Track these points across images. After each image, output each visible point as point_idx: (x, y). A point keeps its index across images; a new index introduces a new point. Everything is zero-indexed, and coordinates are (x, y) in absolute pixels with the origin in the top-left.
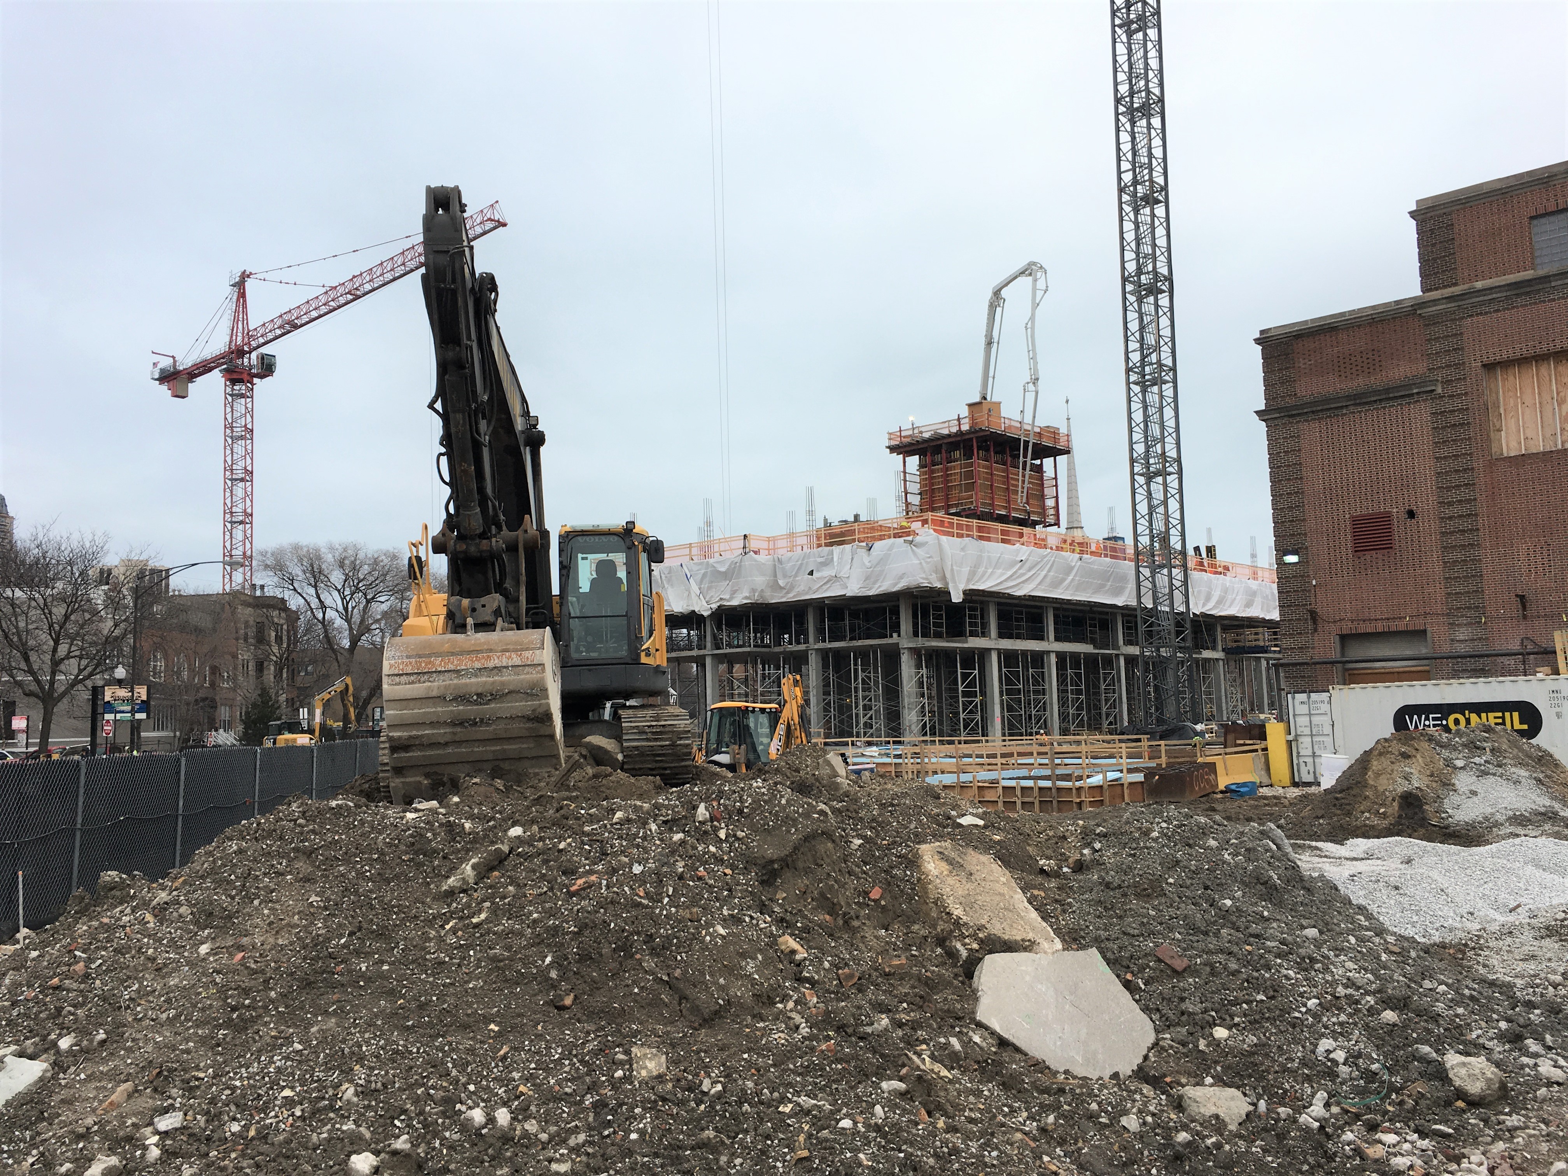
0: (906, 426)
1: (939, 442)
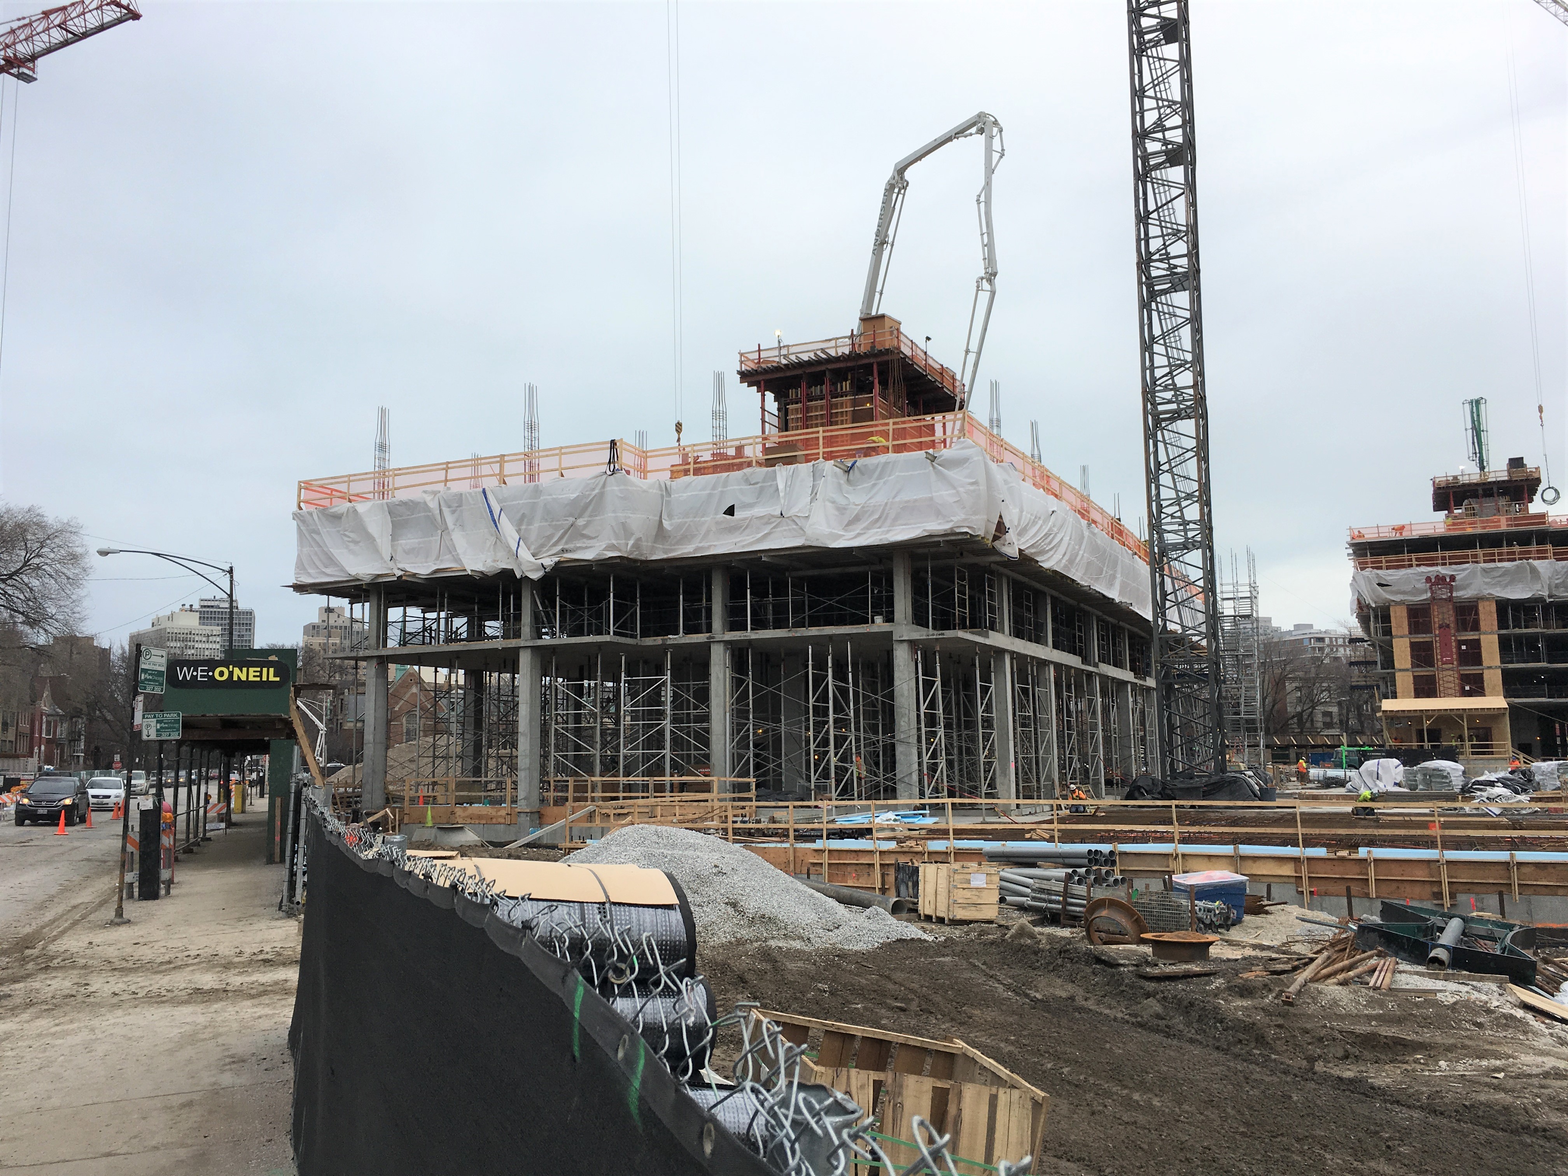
0: (769, 343)
1: (823, 368)
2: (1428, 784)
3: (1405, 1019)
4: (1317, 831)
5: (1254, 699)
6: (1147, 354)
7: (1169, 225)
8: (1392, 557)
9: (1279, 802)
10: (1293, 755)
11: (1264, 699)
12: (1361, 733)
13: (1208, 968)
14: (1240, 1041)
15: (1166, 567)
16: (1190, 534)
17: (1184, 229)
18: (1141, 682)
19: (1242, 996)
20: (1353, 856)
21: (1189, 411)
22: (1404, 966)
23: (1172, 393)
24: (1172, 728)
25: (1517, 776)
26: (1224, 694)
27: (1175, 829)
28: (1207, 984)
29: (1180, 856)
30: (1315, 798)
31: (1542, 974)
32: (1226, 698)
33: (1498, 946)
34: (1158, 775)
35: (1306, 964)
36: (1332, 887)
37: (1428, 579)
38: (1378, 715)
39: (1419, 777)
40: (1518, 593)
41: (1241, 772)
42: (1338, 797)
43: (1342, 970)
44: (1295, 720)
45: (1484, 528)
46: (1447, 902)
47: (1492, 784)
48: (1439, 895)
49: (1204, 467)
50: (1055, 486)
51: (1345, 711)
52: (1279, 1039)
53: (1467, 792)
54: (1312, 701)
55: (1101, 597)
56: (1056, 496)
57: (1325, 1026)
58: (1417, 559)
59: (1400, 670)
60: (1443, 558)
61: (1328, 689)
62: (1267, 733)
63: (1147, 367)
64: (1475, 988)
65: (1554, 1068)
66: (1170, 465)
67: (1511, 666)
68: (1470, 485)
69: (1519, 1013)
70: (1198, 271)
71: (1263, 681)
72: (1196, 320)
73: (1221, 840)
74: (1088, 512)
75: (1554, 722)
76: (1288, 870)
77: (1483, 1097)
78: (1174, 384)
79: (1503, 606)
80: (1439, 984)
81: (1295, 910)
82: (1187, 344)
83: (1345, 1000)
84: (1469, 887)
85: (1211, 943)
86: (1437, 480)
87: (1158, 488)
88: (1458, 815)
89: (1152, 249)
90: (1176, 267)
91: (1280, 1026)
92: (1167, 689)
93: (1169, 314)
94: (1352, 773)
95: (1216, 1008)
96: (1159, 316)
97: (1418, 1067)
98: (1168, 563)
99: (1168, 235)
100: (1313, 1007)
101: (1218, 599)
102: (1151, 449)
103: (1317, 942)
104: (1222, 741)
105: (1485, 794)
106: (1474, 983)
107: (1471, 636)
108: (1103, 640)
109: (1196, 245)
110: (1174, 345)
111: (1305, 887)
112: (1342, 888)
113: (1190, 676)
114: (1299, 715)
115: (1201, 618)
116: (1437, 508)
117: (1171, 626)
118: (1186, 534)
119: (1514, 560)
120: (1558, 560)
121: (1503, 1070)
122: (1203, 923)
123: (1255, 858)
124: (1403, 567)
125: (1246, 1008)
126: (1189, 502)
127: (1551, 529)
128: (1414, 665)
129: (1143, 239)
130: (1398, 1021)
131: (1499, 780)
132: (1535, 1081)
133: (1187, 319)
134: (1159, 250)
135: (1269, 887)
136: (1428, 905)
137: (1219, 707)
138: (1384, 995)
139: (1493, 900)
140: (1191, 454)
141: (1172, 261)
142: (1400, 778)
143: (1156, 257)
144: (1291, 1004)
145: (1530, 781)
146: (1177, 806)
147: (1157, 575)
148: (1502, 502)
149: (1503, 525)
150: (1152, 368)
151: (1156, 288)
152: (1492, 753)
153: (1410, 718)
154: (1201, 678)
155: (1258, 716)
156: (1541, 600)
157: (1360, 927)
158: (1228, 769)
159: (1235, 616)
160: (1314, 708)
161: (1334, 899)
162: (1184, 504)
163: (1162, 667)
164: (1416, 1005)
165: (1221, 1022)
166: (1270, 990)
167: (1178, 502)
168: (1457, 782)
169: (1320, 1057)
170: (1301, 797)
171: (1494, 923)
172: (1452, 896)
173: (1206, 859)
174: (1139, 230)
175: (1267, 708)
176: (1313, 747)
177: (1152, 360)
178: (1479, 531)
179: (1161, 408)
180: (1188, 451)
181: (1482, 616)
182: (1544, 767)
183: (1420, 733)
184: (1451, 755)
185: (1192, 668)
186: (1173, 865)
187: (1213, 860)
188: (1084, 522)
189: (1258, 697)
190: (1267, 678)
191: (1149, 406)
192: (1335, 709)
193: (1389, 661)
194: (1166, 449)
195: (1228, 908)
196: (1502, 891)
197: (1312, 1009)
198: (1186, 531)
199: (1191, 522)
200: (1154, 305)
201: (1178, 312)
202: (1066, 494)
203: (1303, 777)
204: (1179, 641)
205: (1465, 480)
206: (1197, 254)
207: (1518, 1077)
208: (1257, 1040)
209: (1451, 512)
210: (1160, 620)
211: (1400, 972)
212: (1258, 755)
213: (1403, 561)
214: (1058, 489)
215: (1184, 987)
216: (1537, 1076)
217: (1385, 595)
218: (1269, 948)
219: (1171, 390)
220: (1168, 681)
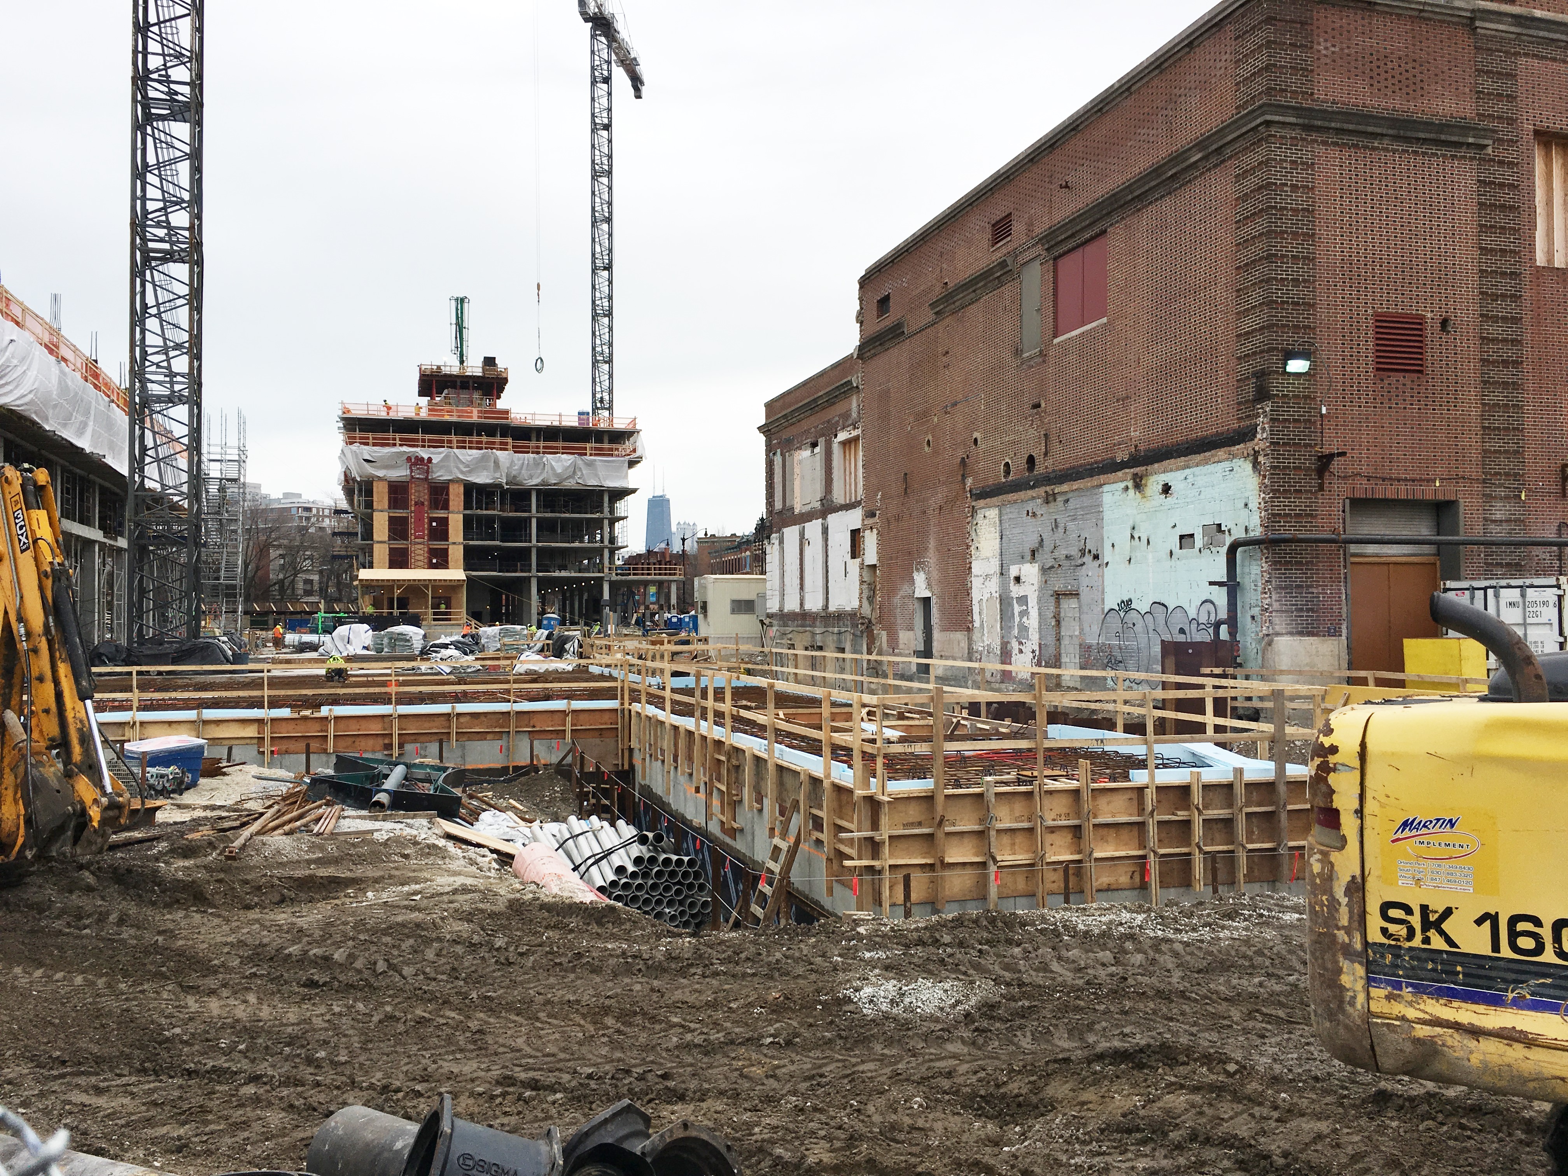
2: (393, 647)
3: (342, 859)
4: (282, 692)
5: (236, 565)
6: (138, 182)
7: (171, 45)
8: (379, 435)
9: (251, 666)
10: (271, 622)
11: (246, 565)
12: (339, 600)
13: (153, 832)
14: (178, 901)
15: (148, 419)
16: (177, 388)
17: (188, 54)
18: (112, 542)
19: (185, 857)
20: (316, 715)
21: (183, 254)
22: (350, 812)
23: (166, 231)
24: (143, 592)
25: (469, 640)
26: (204, 558)
27: (135, 696)
28: (150, 849)
29: (138, 724)
30: (288, 662)
31: (465, 807)
32: (205, 562)
33: (432, 787)
34: (124, 642)
35: (256, 819)
36: (292, 745)
37: (409, 459)
38: (355, 583)
39: (386, 641)
40: (482, 478)
41: (215, 638)
42: (310, 661)
43: (290, 821)
44: (277, 587)
45: (459, 416)
46: (396, 752)
47: (445, 646)
48: (389, 747)
49: (196, 317)
50: (16, 311)
51: (325, 580)
52: (217, 893)
53: (424, 653)
54: (295, 568)
55: (68, 445)
56: (17, 323)
57: (265, 875)
58: (401, 439)
59: (378, 542)
60: (423, 441)
61: (311, 558)
62: (247, 600)
63: (138, 198)
64: (408, 825)
65: (462, 885)
66: (159, 309)
67: (471, 543)
68: (451, 376)
69: (442, 843)
70: (201, 105)
71: (248, 547)
72: (196, 156)
73: (186, 705)
74: (57, 347)
75: (501, 594)
76: (251, 731)
77: (400, 919)
78: (168, 222)
79: (470, 489)
80: (377, 825)
81: (253, 769)
82: (184, 179)
83: (288, 848)
84: (416, 737)
85: (158, 808)
86: (423, 368)
87: (143, 331)
88: (415, 675)
89: (151, 66)
90: (176, 93)
91: (219, 881)
92: (140, 549)
93: (166, 143)
94: (326, 638)
95: (156, 871)
96: (155, 144)
97: (348, 900)
98: (151, 415)
99: (170, 55)
100: (256, 859)
101: (204, 458)
102: (138, 288)
103: (268, 797)
104: (198, 607)
105: (439, 655)
106: (408, 821)
107: (441, 514)
108: (68, 493)
109: (200, 76)
110: (170, 179)
111: (267, 748)
112: (302, 745)
113: (167, 537)
114: (281, 582)
115: (184, 477)
116: (421, 394)
117: (149, 484)
118: (172, 386)
119: (481, 449)
120: (515, 452)
121: (420, 892)
122: (155, 790)
123: (218, 722)
124: (388, 445)
125: (188, 868)
126: (178, 352)
127: (512, 425)
128: (390, 538)
129: (140, 53)
130: (335, 861)
131: (452, 643)
132: (445, 898)
133: (186, 154)
134: (158, 70)
135: (230, 749)
136: (379, 756)
137: (197, 571)
138: (325, 839)
139: (434, 748)
140: (182, 301)
141: (172, 86)
142: (368, 642)
143: (155, 76)
144: (233, 858)
145: (477, 643)
146: (139, 673)
147: (137, 427)
148: (476, 396)
149: (474, 416)
150: (144, 199)
151: (153, 111)
152: (450, 620)
153: (382, 587)
154: (180, 541)
155: (238, 582)
156: (500, 486)
157: (312, 780)
158: (202, 635)
159: (221, 479)
160: (296, 575)
161: (293, 757)
162: (172, 354)
163: (136, 527)
164: (353, 845)
165: (159, 886)
166: (215, 848)
167: (165, 350)
168: (418, 644)
169: (256, 904)
170: (274, 661)
171: (433, 767)
172: (401, 746)
173: (166, 726)
174: (136, 41)
175: (249, 575)
176: (292, 613)
177: (144, 190)
178: (454, 419)
179: (151, 245)
180: (180, 297)
181: (451, 497)
182: (489, 632)
183: (391, 601)
184: (415, 621)
185: (170, 529)
186: (129, 733)
187: (174, 726)
188: (52, 359)
189: (240, 562)
190: (251, 543)
191: (138, 241)
192: (316, 578)
193: (368, 534)
194: (155, 291)
195: (183, 773)
196: (442, 739)
197: (256, 860)
198: (172, 383)
199: (178, 374)
200: (149, 130)
201: (177, 144)
202: (30, 322)
203: (278, 642)
204: (158, 499)
205: (446, 370)
206: (201, 85)
207: (432, 896)
208: (195, 898)
209: (432, 398)
210: (137, 476)
211: (344, 818)
212: (236, 621)
213: (388, 439)
214: (20, 315)
215: (123, 855)
216: (448, 893)
217: (370, 469)
218: (220, 807)
219: (164, 227)
220: (143, 542)
